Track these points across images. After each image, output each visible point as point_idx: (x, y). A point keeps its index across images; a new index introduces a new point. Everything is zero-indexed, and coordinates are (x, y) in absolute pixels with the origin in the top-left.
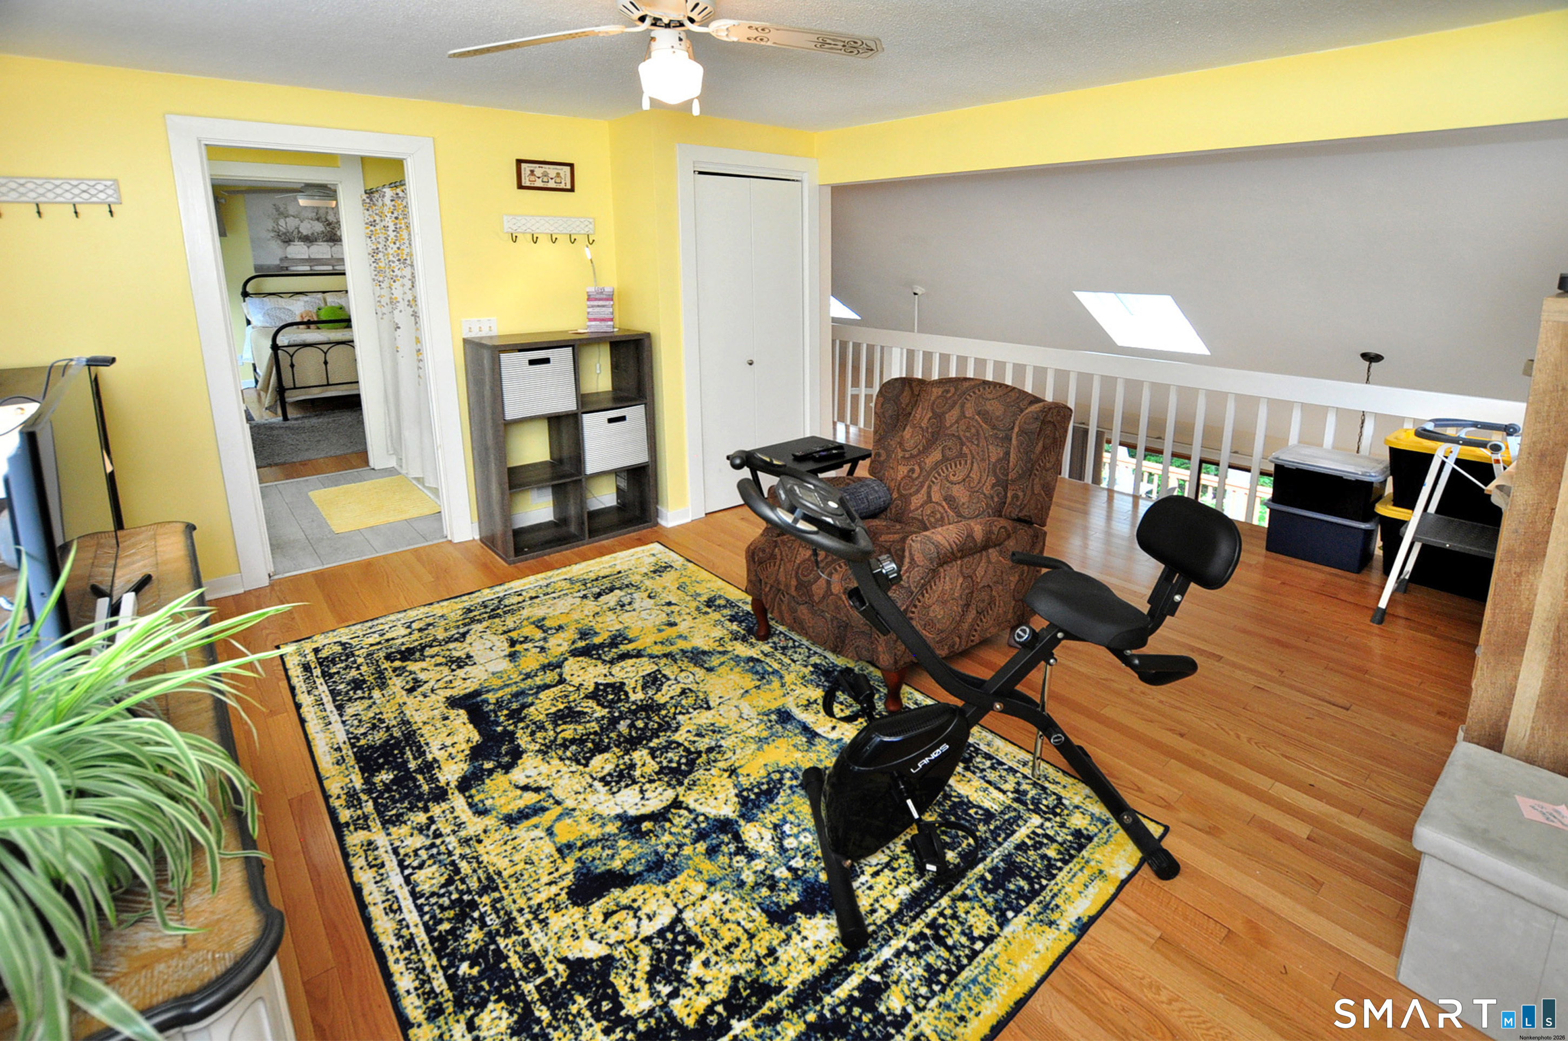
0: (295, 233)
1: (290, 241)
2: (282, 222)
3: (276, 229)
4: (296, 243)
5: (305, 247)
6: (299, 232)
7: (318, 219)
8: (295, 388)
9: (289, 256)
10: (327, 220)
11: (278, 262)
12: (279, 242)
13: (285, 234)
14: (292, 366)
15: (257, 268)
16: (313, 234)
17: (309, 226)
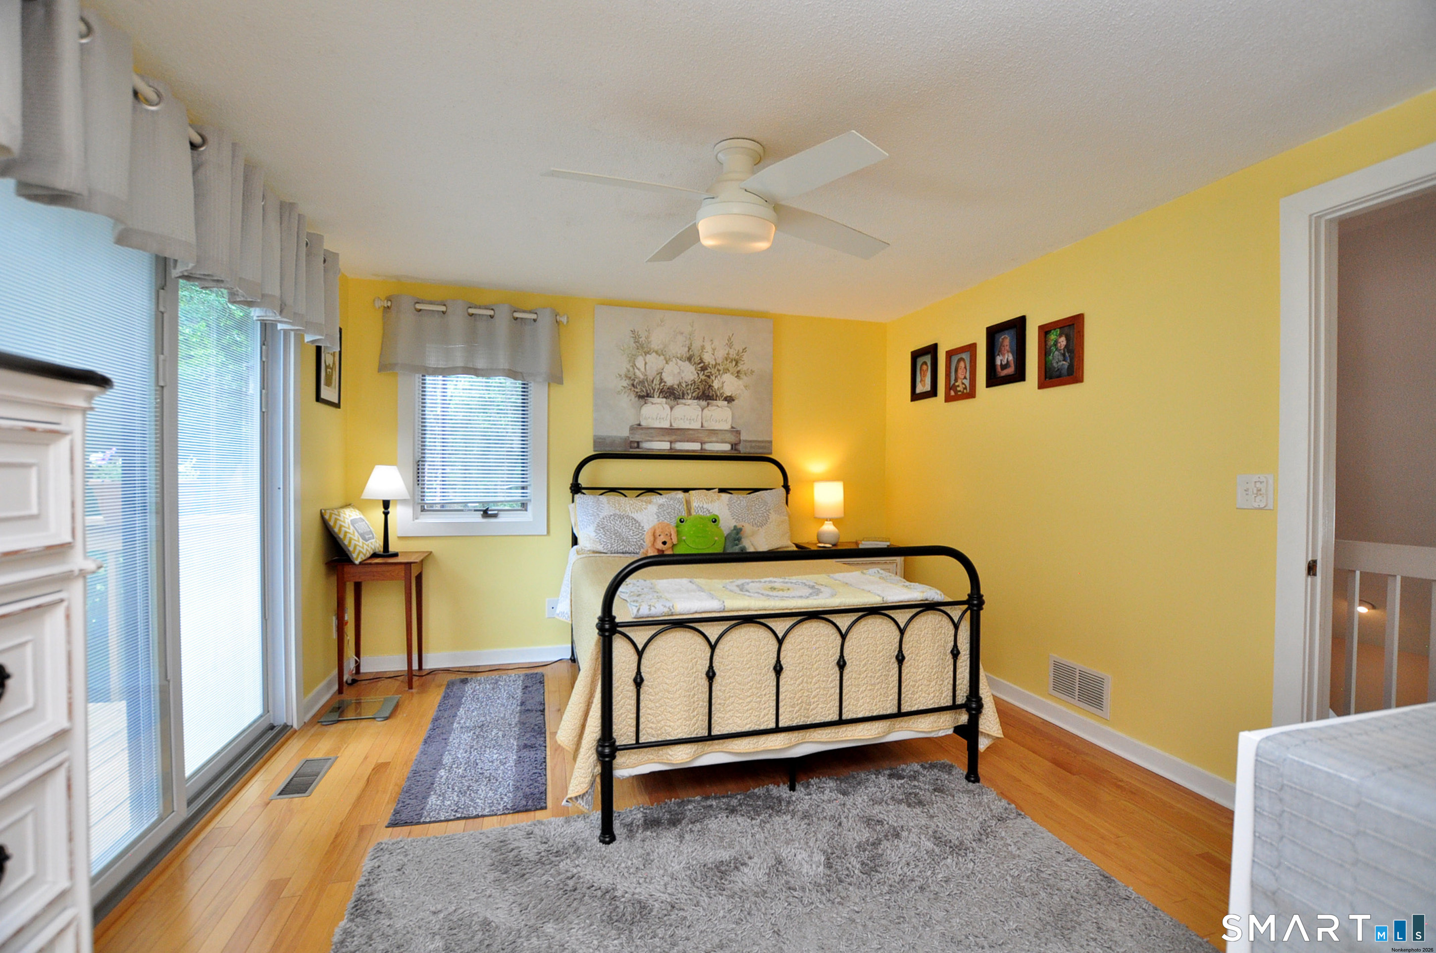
0: (656, 382)
1: (648, 395)
2: (640, 363)
3: (631, 375)
4: (656, 400)
5: (667, 407)
6: (661, 380)
7: (689, 359)
8: (638, 745)
9: (644, 423)
10: (702, 361)
11: (625, 433)
12: (633, 397)
13: (642, 382)
14: (638, 682)
15: (598, 441)
16: (680, 384)
17: (676, 371)
